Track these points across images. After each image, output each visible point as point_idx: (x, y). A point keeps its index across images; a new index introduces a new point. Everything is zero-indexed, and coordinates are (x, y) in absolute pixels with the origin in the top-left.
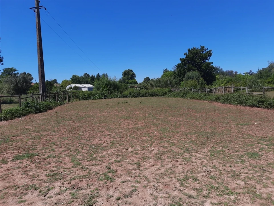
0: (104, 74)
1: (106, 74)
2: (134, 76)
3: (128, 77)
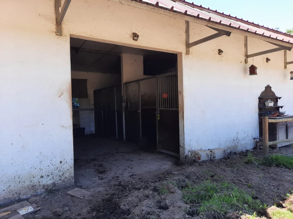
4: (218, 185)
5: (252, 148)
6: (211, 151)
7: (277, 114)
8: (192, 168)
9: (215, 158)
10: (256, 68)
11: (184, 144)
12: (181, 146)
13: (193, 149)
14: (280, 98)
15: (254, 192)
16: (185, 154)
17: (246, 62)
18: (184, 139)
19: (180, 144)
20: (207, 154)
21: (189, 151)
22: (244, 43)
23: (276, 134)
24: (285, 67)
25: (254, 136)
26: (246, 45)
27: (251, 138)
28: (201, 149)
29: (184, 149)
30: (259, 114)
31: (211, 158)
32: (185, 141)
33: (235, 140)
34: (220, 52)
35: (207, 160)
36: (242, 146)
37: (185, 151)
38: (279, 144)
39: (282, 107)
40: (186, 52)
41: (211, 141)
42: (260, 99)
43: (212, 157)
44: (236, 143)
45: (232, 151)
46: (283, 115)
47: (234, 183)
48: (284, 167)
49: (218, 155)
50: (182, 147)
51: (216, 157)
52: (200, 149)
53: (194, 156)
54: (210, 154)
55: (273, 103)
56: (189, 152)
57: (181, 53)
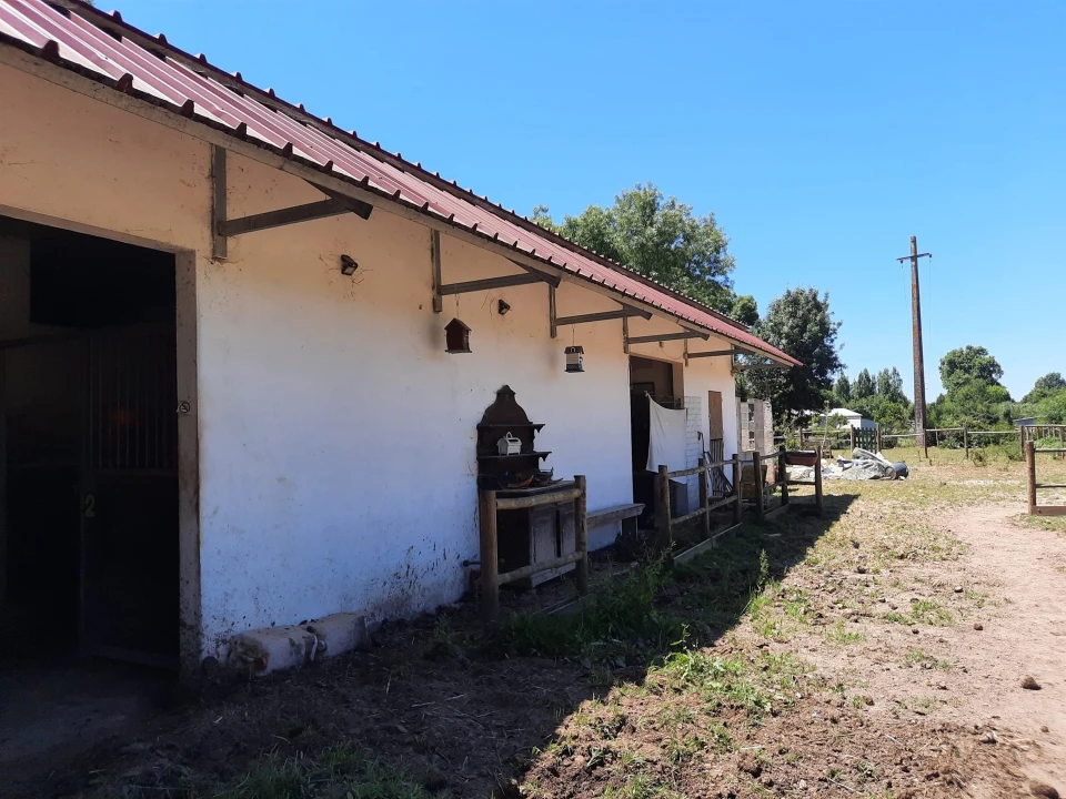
0: (886, 372)
1: (895, 370)
2: (994, 371)
3: (967, 376)
4: (310, 767)
5: (457, 598)
6: (310, 630)
7: (530, 481)
8: (219, 714)
9: (325, 654)
10: (468, 330)
11: (198, 615)
12: (185, 625)
13: (240, 628)
14: (539, 427)
15: (435, 767)
16: (204, 655)
17: (437, 307)
18: (198, 594)
19: (183, 616)
20: (291, 640)
21: (220, 641)
22: (428, 245)
23: (528, 543)
24: (553, 334)
25: (466, 556)
26: (435, 252)
27: (456, 563)
28: (273, 624)
29: (199, 633)
30: (478, 479)
31: (308, 654)
32: (204, 601)
33: (403, 573)
34: (347, 264)
35: (293, 667)
36: (427, 593)
37: (204, 640)
38: (537, 574)
39: (544, 455)
40: (214, 252)
41: (314, 588)
42: (483, 429)
43: (314, 650)
44: (406, 586)
45: (392, 616)
46: (546, 483)
47: (371, 743)
48: (539, 654)
49: (337, 639)
50: (192, 628)
51: (329, 649)
52: (269, 625)
53: (241, 658)
54: (303, 642)
55: (520, 443)
56: (218, 646)
57: (192, 253)
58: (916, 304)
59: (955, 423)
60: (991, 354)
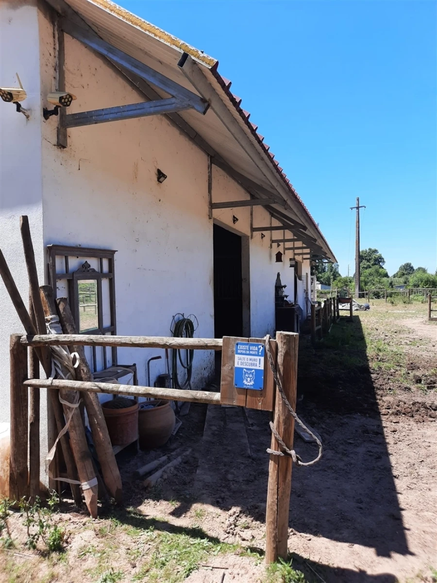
2: (381, 261)
3: (368, 263)
17: (271, 247)
40: (251, 236)
57: (248, 236)
58: (358, 231)
59: (373, 287)
60: (380, 253)
